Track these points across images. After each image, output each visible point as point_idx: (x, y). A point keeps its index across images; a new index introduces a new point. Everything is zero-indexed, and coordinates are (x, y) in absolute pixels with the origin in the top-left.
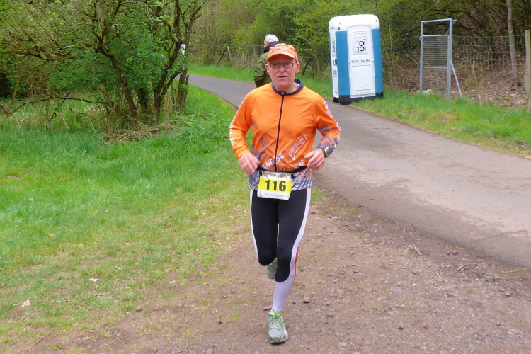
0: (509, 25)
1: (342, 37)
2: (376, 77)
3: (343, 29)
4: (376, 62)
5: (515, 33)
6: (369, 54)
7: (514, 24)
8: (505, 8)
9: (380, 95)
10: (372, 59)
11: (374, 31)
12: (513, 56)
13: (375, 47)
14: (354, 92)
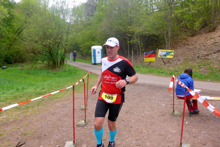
1: (94, 50)
3: (95, 49)
7: (129, 49)
8: (127, 45)
10: (101, 55)
11: (101, 49)
12: (129, 55)
13: (101, 53)
14: (97, 62)
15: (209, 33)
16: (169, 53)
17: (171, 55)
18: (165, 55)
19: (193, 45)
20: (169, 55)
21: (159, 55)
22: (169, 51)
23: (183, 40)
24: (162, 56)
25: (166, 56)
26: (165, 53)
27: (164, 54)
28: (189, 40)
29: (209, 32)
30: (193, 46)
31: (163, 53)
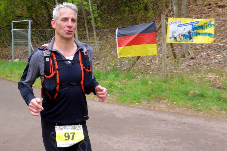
16: (201, 27)
17: (205, 34)
18: (189, 36)
20: (199, 34)
21: (169, 35)
22: (202, 21)
24: (178, 39)
25: (191, 38)
26: (190, 28)
27: (186, 32)
31: (181, 29)
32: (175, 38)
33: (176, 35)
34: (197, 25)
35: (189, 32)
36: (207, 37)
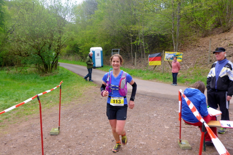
0: (132, 51)
2: (102, 62)
4: (101, 58)
5: (133, 53)
6: (100, 57)
7: (132, 50)
8: (131, 47)
9: (102, 66)
11: (101, 51)
12: (132, 58)
13: (101, 55)
14: (96, 66)
15: (223, 34)
16: (177, 55)
17: (179, 58)
19: (205, 47)
21: (165, 58)
22: (177, 53)
23: (193, 41)
24: (168, 59)
26: (173, 56)
27: (171, 57)
28: (199, 41)
29: (223, 32)
30: (205, 49)
31: (170, 56)
32: (167, 59)
33: (168, 58)
34: (175, 55)
35: (173, 57)
36: (180, 59)
